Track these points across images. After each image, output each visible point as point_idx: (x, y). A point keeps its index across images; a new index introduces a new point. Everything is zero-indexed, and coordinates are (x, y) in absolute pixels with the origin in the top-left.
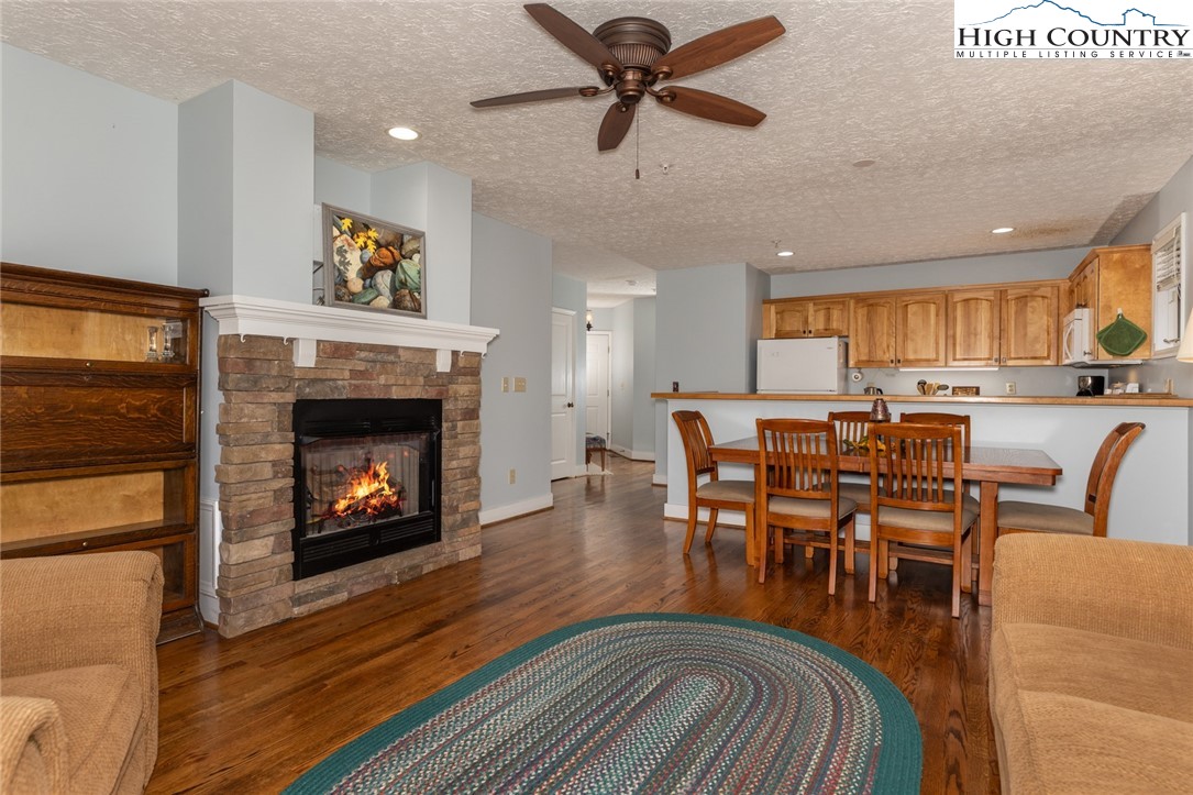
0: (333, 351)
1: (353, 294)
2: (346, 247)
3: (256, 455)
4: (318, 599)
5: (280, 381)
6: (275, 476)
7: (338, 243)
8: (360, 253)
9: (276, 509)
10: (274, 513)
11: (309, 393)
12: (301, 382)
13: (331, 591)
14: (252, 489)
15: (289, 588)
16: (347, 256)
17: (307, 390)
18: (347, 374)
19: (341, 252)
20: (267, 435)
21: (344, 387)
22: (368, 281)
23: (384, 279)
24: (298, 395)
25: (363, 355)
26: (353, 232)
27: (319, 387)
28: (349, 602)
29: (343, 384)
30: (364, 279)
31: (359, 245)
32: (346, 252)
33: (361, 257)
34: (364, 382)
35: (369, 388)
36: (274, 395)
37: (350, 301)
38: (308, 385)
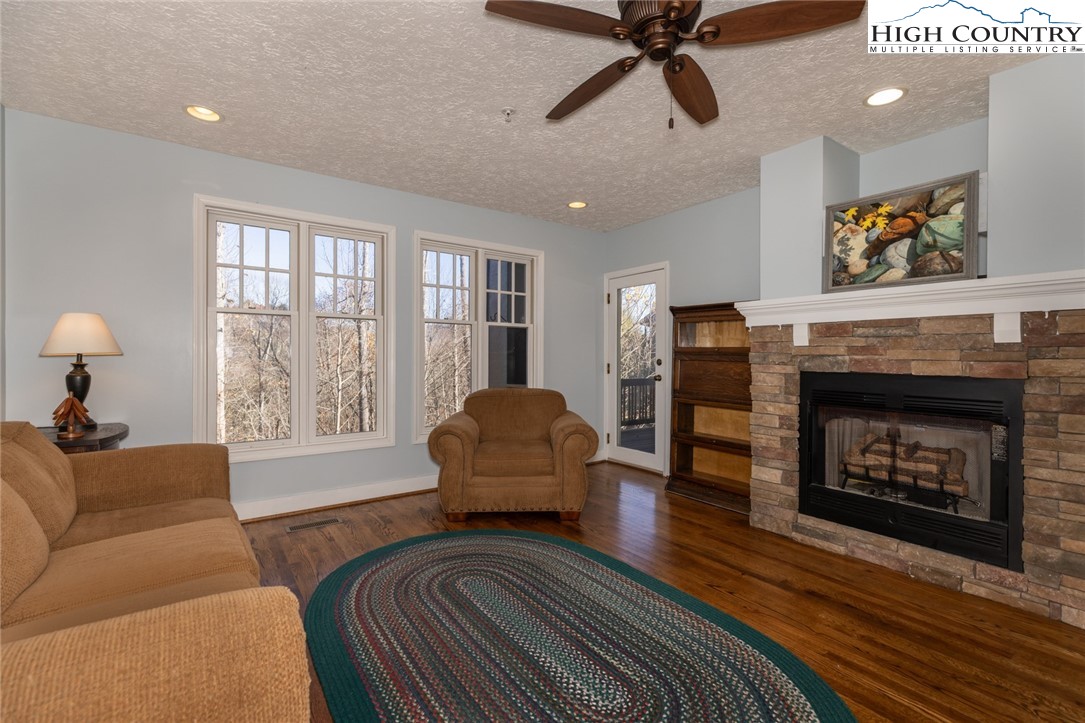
0: (825, 331)
1: (854, 276)
2: (849, 235)
3: (764, 408)
4: (812, 536)
5: (783, 357)
6: (781, 427)
7: (840, 235)
8: (865, 234)
9: (781, 451)
10: (779, 453)
11: (809, 367)
12: (802, 358)
13: (826, 537)
14: (762, 432)
15: (790, 515)
16: (849, 243)
17: (807, 364)
18: (842, 350)
19: (843, 242)
20: (776, 395)
21: (844, 362)
22: (875, 259)
23: (898, 253)
24: (799, 368)
25: (860, 331)
26: (857, 219)
27: (817, 362)
28: (845, 558)
29: (841, 359)
30: (869, 258)
31: (865, 227)
32: (848, 239)
33: (867, 239)
34: (870, 357)
35: (875, 363)
36: (777, 367)
37: (850, 283)
38: (808, 360)
